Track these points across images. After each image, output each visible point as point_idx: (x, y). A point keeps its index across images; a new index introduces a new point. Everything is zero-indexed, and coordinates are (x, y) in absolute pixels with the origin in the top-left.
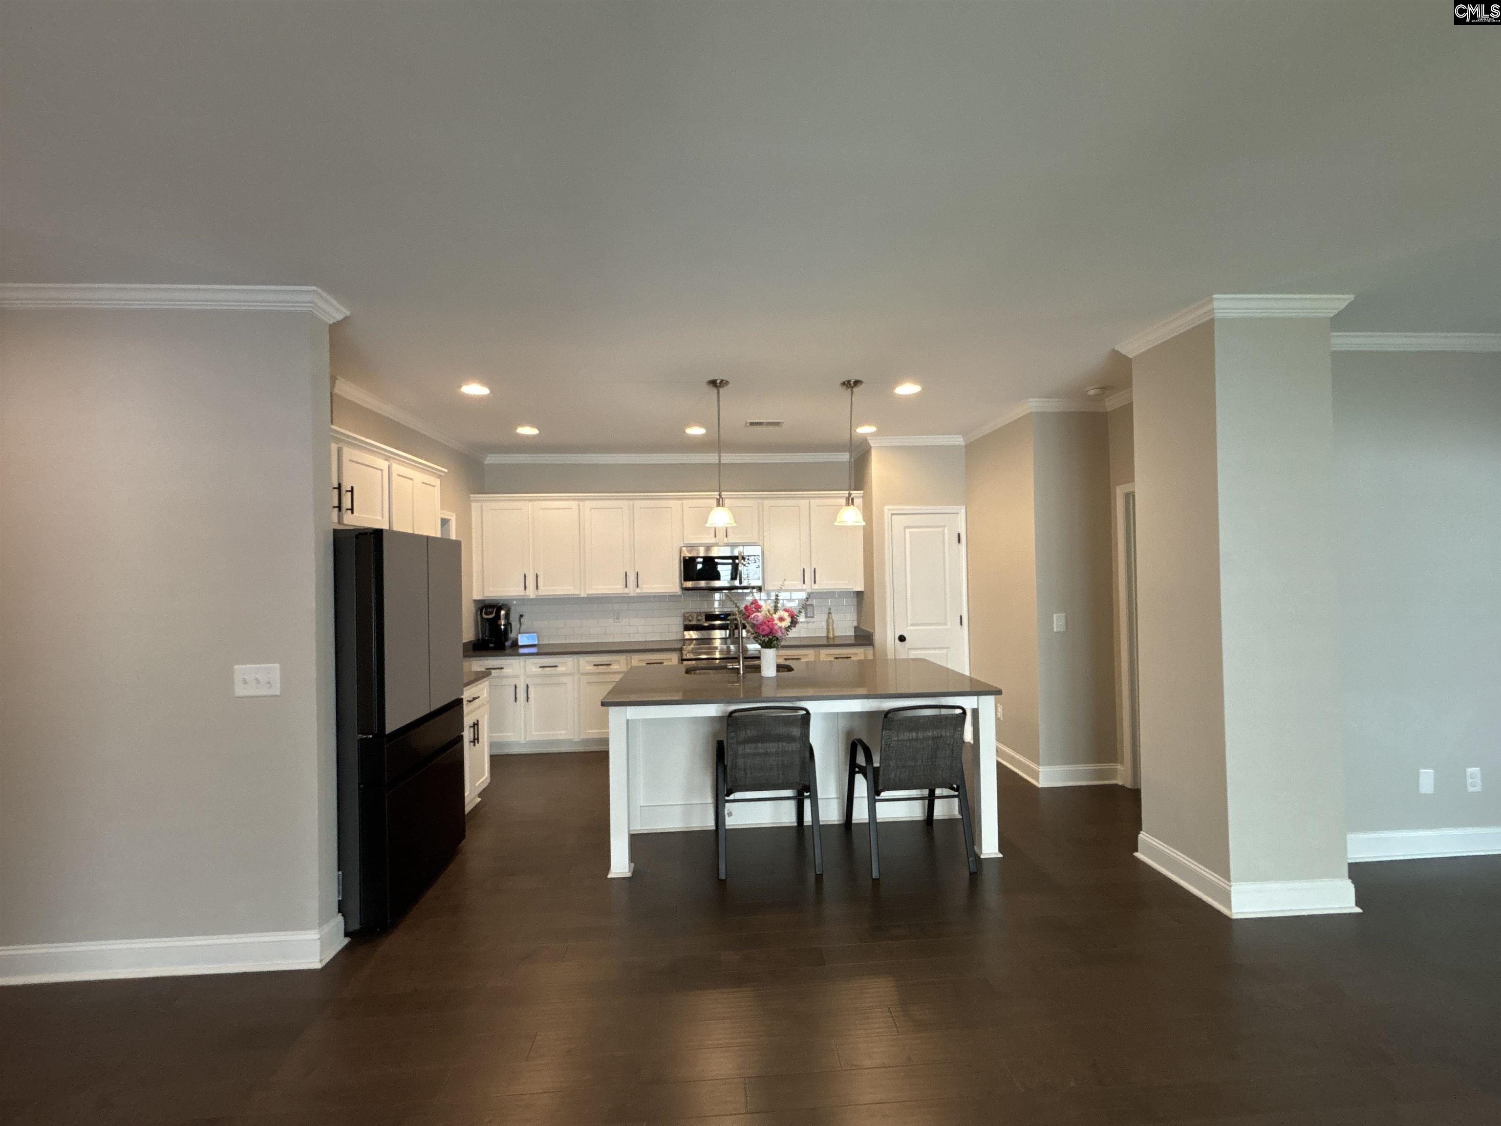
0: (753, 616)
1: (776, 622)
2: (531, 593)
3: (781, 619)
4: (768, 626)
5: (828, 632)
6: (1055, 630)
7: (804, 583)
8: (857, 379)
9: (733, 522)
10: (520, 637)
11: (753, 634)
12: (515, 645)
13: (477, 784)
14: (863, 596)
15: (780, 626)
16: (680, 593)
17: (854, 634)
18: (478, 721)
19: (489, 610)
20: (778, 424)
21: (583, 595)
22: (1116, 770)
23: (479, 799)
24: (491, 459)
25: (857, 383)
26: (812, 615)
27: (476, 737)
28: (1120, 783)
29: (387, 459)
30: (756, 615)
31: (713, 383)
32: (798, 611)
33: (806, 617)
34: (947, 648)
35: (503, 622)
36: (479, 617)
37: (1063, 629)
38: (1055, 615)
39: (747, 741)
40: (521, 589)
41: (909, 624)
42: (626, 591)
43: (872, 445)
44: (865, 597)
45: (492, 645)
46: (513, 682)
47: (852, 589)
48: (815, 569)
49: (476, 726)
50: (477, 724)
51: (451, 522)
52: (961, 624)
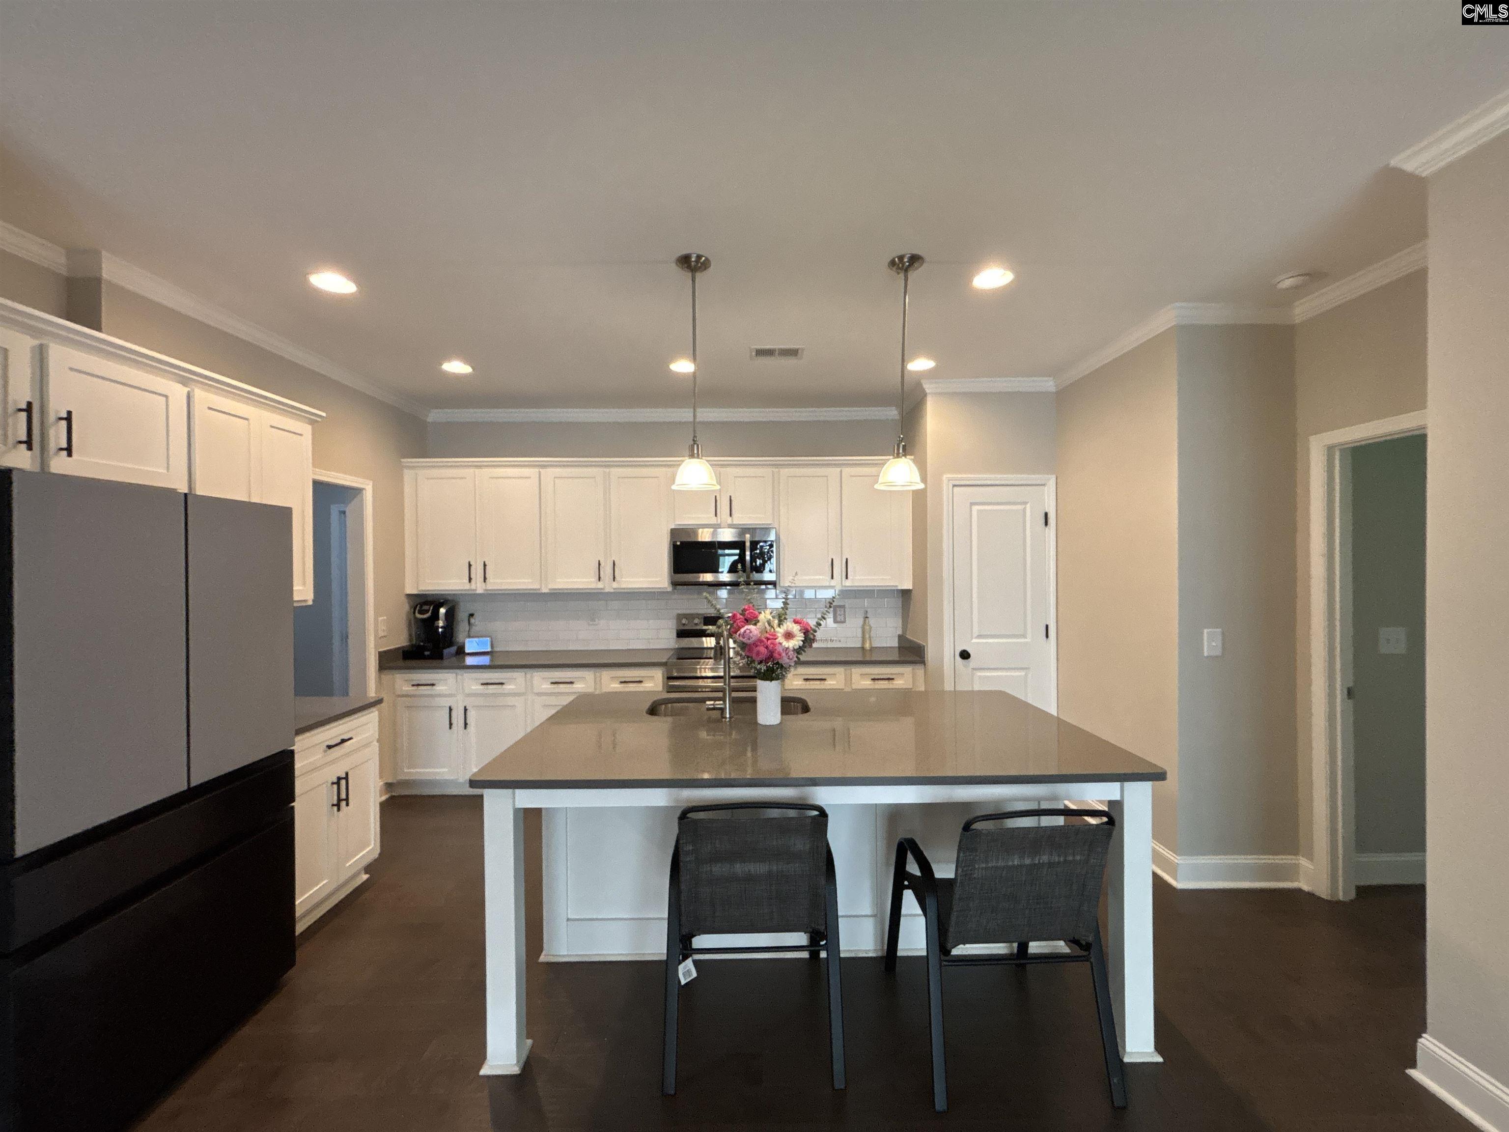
0: (742, 630)
1: (781, 639)
2: (479, 587)
3: (789, 635)
4: (767, 647)
5: (864, 642)
6: (1206, 654)
7: (832, 577)
8: (915, 252)
9: (715, 483)
10: (467, 641)
11: (744, 658)
12: (461, 652)
13: (348, 865)
14: (910, 594)
15: (787, 646)
16: (670, 589)
17: (897, 645)
18: (347, 774)
19: (425, 607)
20: (792, 353)
21: (545, 590)
22: (1296, 866)
23: (365, 877)
24: (434, 416)
25: (915, 259)
26: (843, 620)
27: (343, 796)
28: (1306, 888)
29: (184, 382)
30: (747, 629)
31: (685, 261)
32: (815, 624)
33: (835, 621)
34: (1026, 668)
35: (441, 623)
36: (412, 617)
37: (1218, 652)
38: (1205, 631)
39: (717, 858)
40: (465, 581)
41: (975, 635)
42: (600, 585)
43: (928, 391)
44: (915, 595)
45: (427, 653)
46: (446, 702)
47: (897, 586)
48: (847, 559)
49: (343, 782)
50: (346, 778)
51: (364, 491)
52: (1047, 636)
